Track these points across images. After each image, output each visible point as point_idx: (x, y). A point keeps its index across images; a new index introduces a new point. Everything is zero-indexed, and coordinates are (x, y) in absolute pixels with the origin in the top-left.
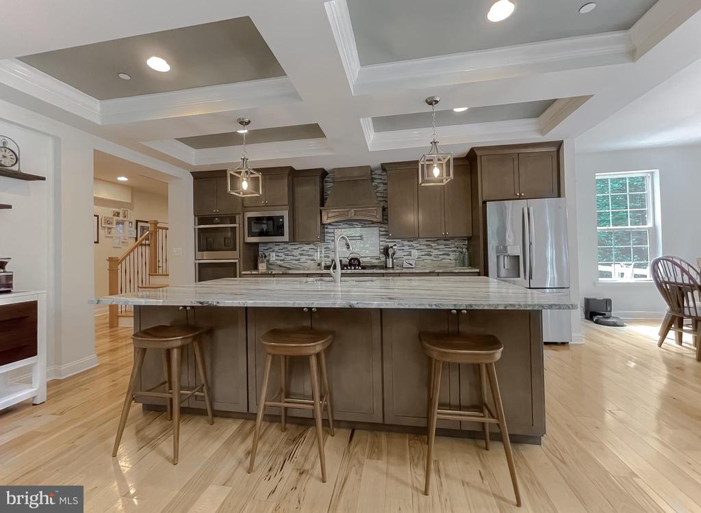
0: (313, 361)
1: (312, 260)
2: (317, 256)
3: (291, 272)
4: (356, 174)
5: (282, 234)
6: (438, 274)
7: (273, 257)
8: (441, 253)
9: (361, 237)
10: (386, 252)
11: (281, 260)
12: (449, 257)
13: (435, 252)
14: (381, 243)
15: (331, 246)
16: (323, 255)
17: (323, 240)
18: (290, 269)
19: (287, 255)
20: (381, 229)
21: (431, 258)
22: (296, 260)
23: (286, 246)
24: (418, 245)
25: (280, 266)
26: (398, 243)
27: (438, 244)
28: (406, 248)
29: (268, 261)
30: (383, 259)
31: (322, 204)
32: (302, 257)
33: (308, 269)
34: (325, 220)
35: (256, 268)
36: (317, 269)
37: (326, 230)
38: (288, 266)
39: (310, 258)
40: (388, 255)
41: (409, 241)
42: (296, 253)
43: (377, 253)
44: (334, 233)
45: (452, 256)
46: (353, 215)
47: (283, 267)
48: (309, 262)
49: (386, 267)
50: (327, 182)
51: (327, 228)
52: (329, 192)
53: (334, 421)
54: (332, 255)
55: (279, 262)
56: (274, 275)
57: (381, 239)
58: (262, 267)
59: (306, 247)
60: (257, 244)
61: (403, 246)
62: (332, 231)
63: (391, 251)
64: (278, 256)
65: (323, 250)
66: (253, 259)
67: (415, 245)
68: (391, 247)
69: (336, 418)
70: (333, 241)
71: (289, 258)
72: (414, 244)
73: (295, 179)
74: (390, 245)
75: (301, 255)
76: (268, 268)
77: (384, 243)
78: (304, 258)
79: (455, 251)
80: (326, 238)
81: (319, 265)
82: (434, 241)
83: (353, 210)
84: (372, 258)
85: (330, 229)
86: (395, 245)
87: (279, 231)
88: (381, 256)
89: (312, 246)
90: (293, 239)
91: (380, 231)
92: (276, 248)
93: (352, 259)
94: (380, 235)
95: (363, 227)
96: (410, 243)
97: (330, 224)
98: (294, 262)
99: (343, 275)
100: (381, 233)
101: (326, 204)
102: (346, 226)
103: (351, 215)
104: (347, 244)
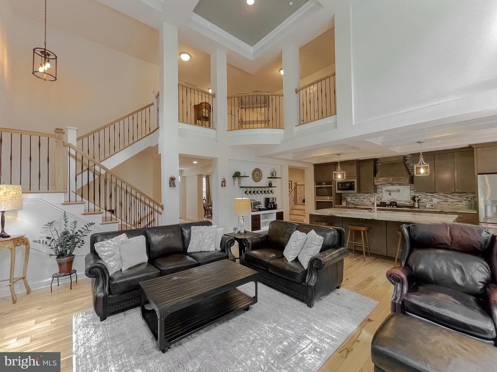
0: (362, 232)
1: (370, 201)
2: (372, 200)
3: (358, 207)
4: (394, 160)
5: (354, 190)
6: (446, 213)
7: (349, 199)
9: (399, 191)
10: (414, 199)
12: (462, 204)
13: (451, 200)
14: (411, 194)
15: (380, 195)
17: (376, 192)
19: (356, 198)
20: (411, 187)
22: (361, 201)
23: (356, 195)
24: (437, 196)
25: (353, 204)
26: (424, 194)
27: (453, 196)
28: (429, 197)
29: (347, 201)
30: (412, 203)
31: (375, 175)
32: (364, 200)
33: (368, 206)
34: (376, 183)
35: (341, 204)
37: (377, 187)
38: (357, 204)
39: (368, 200)
40: (415, 201)
42: (361, 197)
43: (409, 199)
45: (464, 203)
48: (368, 202)
49: (414, 207)
50: (378, 163)
52: (379, 168)
53: (370, 253)
55: (352, 202)
56: (350, 208)
57: (411, 192)
58: (344, 204)
60: (341, 194)
61: (427, 196)
62: (381, 187)
63: (417, 199)
64: (352, 199)
65: (376, 197)
66: (340, 200)
68: (418, 197)
69: (371, 252)
71: (357, 200)
72: (434, 195)
73: (360, 164)
74: (417, 195)
75: (364, 198)
76: (347, 204)
77: (413, 194)
79: (465, 200)
80: (378, 191)
82: (450, 194)
83: (391, 179)
84: (405, 201)
87: (351, 188)
89: (369, 195)
90: (359, 191)
92: (351, 195)
94: (411, 190)
95: (399, 185)
96: (432, 195)
99: (378, 209)
101: (376, 176)
102: (389, 185)
103: (390, 181)
104: (390, 194)
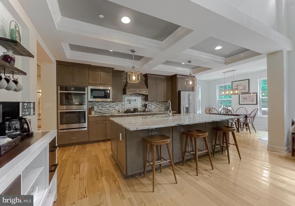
1: (115, 109)
2: (117, 108)
5: (107, 98)
8: (160, 106)
9: (135, 100)
10: (145, 106)
11: (100, 110)
12: (162, 108)
13: (159, 106)
15: (124, 104)
18: (104, 114)
19: (103, 107)
20: (143, 97)
21: (157, 108)
22: (107, 110)
23: (102, 103)
25: (100, 112)
27: (160, 104)
30: (143, 108)
32: (110, 108)
33: (114, 113)
34: (128, 93)
36: (118, 113)
38: (104, 112)
39: (114, 108)
41: (151, 102)
44: (124, 98)
47: (101, 113)
48: (113, 110)
54: (123, 107)
55: (98, 111)
58: (93, 113)
59: (112, 104)
63: (147, 106)
64: (98, 108)
67: (153, 104)
70: (124, 101)
71: (104, 109)
75: (110, 107)
78: (111, 109)
81: (119, 111)
82: (158, 103)
83: (138, 90)
86: (149, 104)
89: (115, 103)
91: (142, 98)
93: (135, 109)
94: (142, 100)
95: (136, 96)
96: (151, 103)
98: (106, 110)
103: (138, 92)
104: (130, 103)
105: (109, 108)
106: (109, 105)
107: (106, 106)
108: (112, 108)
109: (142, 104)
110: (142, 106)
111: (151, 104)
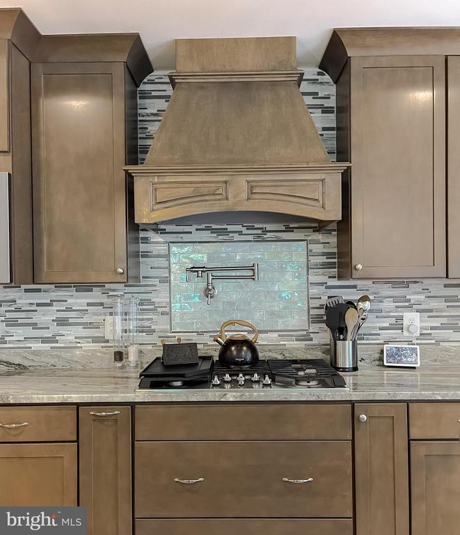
1: (96, 340)
4: (249, 62)
9: (253, 272)
10: (332, 317)
14: (314, 291)
15: (160, 298)
16: (132, 325)
17: (132, 279)
19: (13, 323)
20: (318, 248)
22: (45, 340)
24: (422, 297)
28: (388, 305)
30: (322, 339)
32: (62, 330)
34: (144, 214)
37: (143, 247)
40: (341, 329)
41: (397, 286)
42: (45, 317)
43: (297, 320)
44: (168, 256)
46: (244, 195)
48: (88, 346)
50: (146, 95)
51: (146, 240)
52: (153, 128)
57: (313, 279)
59: (78, 300)
61: (385, 300)
62: (162, 249)
63: (351, 318)
65: (133, 308)
67: (414, 298)
70: (166, 280)
73: (39, 69)
74: (348, 296)
75: (62, 322)
78: (69, 335)
80: (144, 270)
81: (119, 355)
84: (284, 333)
85: (157, 243)
86: (365, 299)
88: (314, 328)
89: (96, 295)
91: (309, 253)
93: (231, 342)
94: (309, 266)
95: (259, 239)
96: (401, 293)
97: (156, 228)
100: (314, 260)
102: (207, 235)
103: (238, 196)
104: (208, 293)
105: (54, 329)
106: (54, 308)
107: (37, 318)
108: (80, 331)
109: (316, 303)
110: (316, 320)
111: (395, 299)
